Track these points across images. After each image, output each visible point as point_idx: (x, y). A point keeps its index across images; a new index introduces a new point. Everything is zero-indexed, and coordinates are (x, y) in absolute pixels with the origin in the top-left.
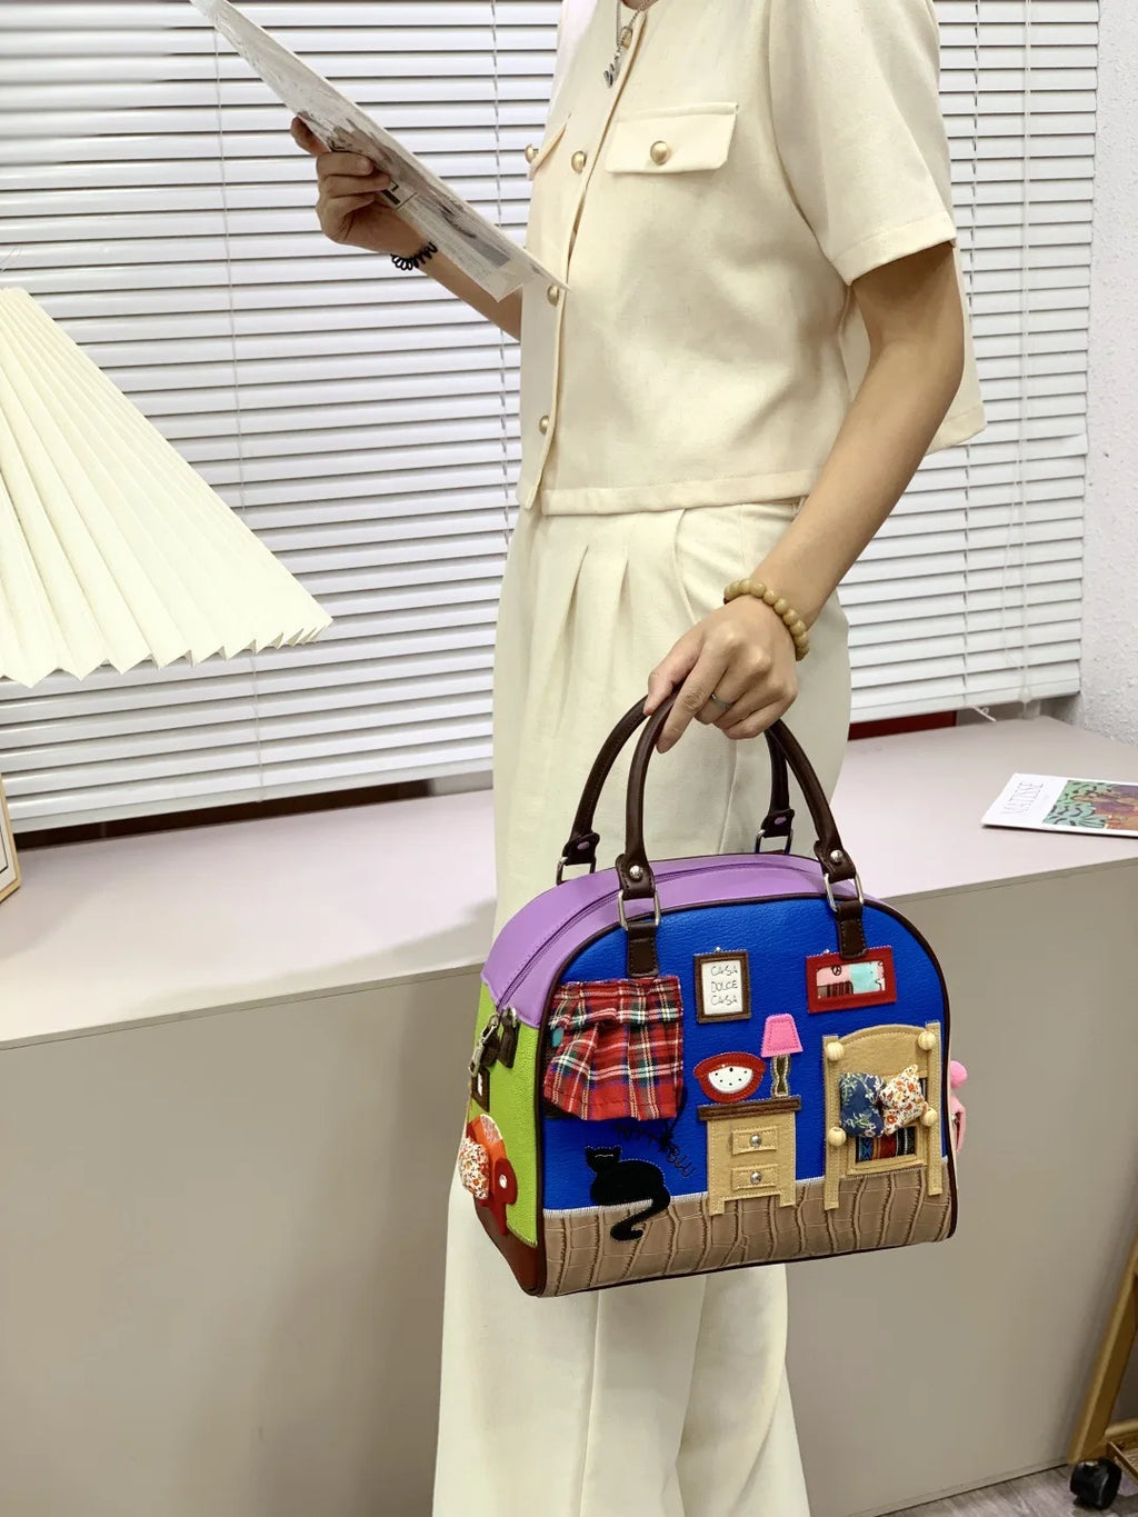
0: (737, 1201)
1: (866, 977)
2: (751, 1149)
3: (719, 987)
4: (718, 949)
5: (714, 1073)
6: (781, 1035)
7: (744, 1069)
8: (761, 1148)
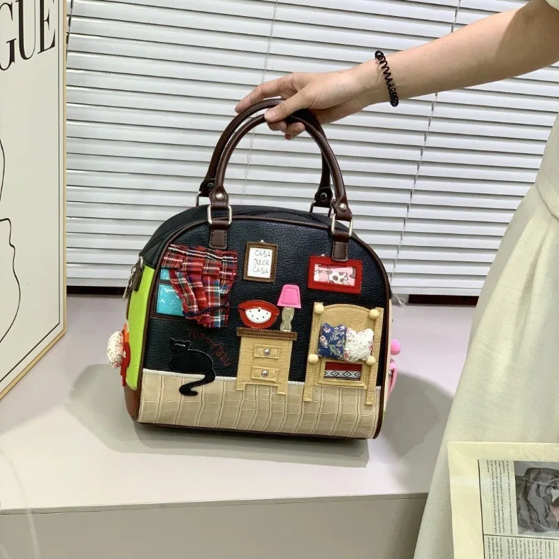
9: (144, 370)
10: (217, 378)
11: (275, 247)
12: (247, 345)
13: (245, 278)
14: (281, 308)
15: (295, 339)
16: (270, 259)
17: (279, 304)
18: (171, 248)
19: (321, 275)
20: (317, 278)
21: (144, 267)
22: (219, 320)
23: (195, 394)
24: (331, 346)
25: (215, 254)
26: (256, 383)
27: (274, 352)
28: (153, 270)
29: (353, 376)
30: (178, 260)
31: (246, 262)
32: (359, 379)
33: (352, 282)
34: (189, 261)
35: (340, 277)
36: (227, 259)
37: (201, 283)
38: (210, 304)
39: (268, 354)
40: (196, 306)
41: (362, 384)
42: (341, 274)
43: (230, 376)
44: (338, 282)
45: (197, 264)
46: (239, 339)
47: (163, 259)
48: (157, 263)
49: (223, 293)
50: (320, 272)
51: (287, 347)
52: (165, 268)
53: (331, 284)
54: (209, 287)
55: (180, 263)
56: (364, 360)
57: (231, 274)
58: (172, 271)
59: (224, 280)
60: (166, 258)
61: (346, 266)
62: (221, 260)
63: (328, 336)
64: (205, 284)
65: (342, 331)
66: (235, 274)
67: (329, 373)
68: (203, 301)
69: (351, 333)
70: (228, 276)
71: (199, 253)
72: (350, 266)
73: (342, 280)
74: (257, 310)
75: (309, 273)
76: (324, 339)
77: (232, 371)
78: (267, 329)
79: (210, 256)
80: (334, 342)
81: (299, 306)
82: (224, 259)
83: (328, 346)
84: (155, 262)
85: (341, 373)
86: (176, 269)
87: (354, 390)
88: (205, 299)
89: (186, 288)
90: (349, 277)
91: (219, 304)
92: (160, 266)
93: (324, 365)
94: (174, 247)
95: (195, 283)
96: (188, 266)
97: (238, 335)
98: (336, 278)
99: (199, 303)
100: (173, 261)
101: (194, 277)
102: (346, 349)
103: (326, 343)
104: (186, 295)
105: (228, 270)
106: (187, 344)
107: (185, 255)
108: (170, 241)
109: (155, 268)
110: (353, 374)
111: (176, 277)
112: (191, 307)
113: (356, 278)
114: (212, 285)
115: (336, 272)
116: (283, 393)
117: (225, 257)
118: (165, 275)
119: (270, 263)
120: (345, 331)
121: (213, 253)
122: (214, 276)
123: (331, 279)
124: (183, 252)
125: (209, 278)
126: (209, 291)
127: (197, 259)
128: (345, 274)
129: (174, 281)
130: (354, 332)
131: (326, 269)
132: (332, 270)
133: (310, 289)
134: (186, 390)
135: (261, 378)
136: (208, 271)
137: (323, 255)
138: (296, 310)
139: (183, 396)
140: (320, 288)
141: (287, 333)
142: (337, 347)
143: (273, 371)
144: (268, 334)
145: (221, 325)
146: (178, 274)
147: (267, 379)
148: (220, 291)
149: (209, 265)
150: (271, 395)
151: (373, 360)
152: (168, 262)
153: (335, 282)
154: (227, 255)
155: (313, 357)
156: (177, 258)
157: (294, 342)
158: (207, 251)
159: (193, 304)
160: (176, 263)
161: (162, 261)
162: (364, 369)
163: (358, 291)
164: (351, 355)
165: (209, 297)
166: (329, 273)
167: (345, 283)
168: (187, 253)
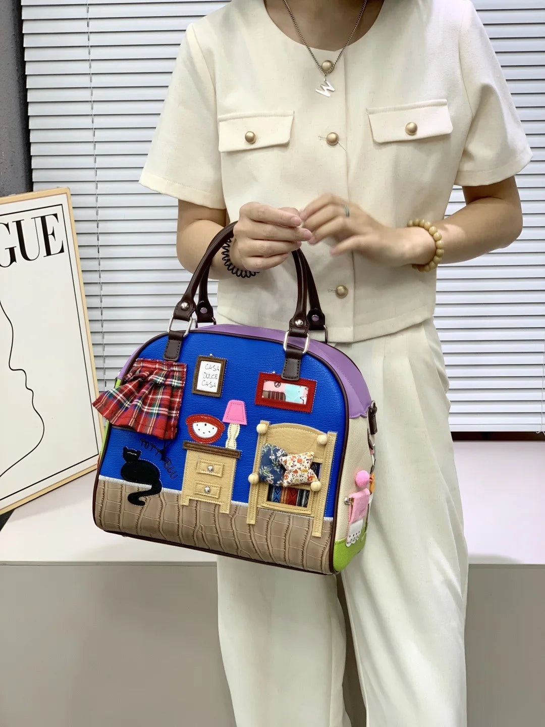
0: (197, 501)
1: (296, 394)
2: (208, 472)
3: (208, 375)
4: (211, 355)
5: (196, 424)
6: (235, 412)
7: (213, 427)
8: (213, 474)
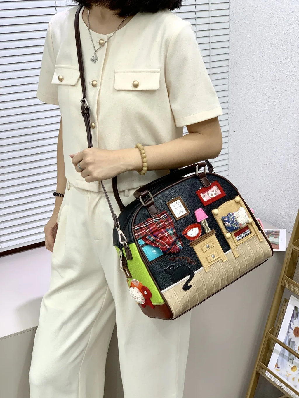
9: (162, 291)
10: (195, 272)
11: (180, 197)
12: (197, 248)
13: (177, 220)
14: (200, 223)
15: (215, 232)
16: (181, 204)
17: (198, 221)
18: (135, 229)
19: (206, 197)
20: (205, 199)
21: (129, 246)
22: (180, 245)
23: (191, 286)
24: (233, 225)
25: (157, 217)
26: (212, 264)
27: (210, 244)
28: (134, 244)
29: (248, 233)
30: (143, 231)
31: (172, 212)
32: (251, 232)
33: (219, 192)
34: (148, 228)
35: (213, 193)
36: (164, 216)
37: (161, 234)
38: (171, 241)
39: (209, 247)
40: (167, 245)
41: (253, 233)
42: (213, 191)
43: (200, 268)
44: (214, 196)
45: (153, 227)
46: (192, 248)
47: (135, 236)
48: (134, 240)
49: (173, 232)
50: (204, 196)
51: (214, 238)
52: (140, 239)
53: (212, 199)
54: (165, 234)
55: (145, 232)
56: (248, 222)
57: (170, 222)
58: (144, 238)
59: (169, 226)
60: (136, 234)
61: (212, 187)
62: (161, 218)
63: (228, 221)
64: (163, 234)
65: (232, 215)
66: (171, 221)
67: (238, 238)
68: (168, 241)
69: (236, 214)
70: (169, 224)
71: (150, 222)
72: (214, 186)
73: (215, 194)
74: (191, 230)
75: (200, 200)
76: (228, 223)
77: (199, 265)
78: (201, 236)
79: (155, 220)
80: (233, 222)
81: (207, 217)
82: (162, 217)
83: (231, 225)
84: (133, 240)
85: (242, 235)
86: (145, 236)
87: (252, 239)
88: (168, 240)
89: (156, 240)
90: (216, 191)
91: (175, 238)
92: (136, 239)
93: (234, 236)
94: (136, 227)
95: (159, 236)
96: (149, 231)
97: (191, 247)
98: (212, 195)
99: (167, 243)
100: (140, 234)
101: (155, 234)
102: (239, 222)
103: (230, 225)
104: (158, 244)
105: (168, 221)
106: (173, 266)
107: (144, 227)
108: (132, 226)
109: (135, 242)
110: (247, 232)
111: (147, 239)
112: (165, 247)
113: (220, 189)
114: (166, 232)
115: (210, 192)
116: (226, 260)
117: (162, 216)
118: (141, 242)
119: (182, 206)
120: (233, 214)
121: (156, 218)
122: (164, 227)
123: (211, 196)
124: (142, 226)
125: (162, 230)
126: (166, 235)
127: (151, 225)
128: (214, 191)
129: (148, 242)
130: (237, 213)
131: (206, 194)
132: (208, 192)
133: (206, 206)
134: (186, 287)
135: (213, 259)
136: (160, 227)
137: (200, 188)
138: (206, 219)
139: (186, 291)
140: (209, 203)
141: (210, 232)
142: (235, 223)
143: (216, 253)
144: (203, 238)
145: (182, 247)
146: (147, 237)
147: (215, 258)
148: (171, 232)
149: (158, 224)
150: (221, 264)
151: (251, 220)
152: (138, 235)
153: (213, 196)
154: (162, 215)
155: (228, 235)
156: (142, 230)
157: (216, 234)
158: (153, 219)
159: (165, 245)
160: (143, 233)
161: (136, 237)
162: (250, 226)
163: (225, 194)
164: (242, 223)
165: (168, 238)
166: (208, 194)
167: (217, 194)
168: (144, 226)
